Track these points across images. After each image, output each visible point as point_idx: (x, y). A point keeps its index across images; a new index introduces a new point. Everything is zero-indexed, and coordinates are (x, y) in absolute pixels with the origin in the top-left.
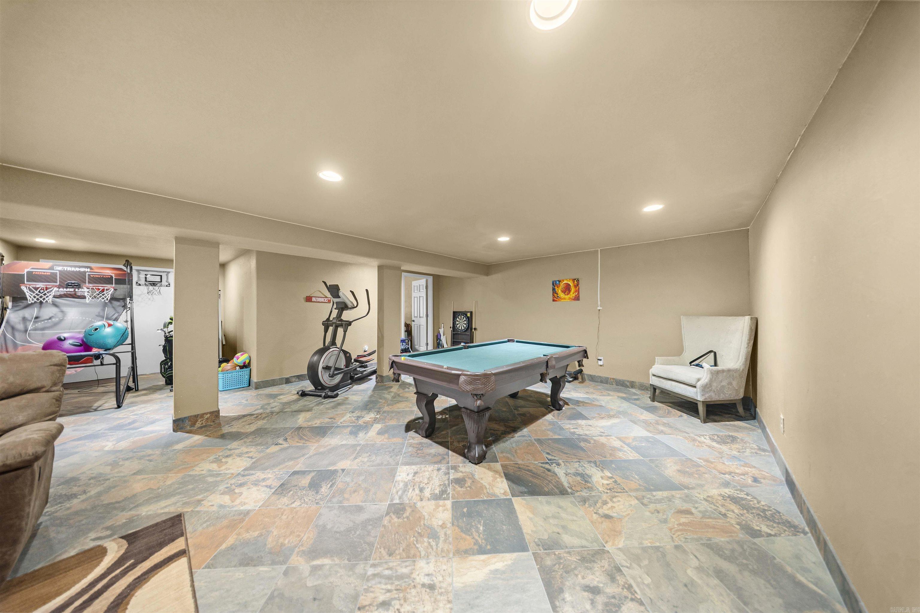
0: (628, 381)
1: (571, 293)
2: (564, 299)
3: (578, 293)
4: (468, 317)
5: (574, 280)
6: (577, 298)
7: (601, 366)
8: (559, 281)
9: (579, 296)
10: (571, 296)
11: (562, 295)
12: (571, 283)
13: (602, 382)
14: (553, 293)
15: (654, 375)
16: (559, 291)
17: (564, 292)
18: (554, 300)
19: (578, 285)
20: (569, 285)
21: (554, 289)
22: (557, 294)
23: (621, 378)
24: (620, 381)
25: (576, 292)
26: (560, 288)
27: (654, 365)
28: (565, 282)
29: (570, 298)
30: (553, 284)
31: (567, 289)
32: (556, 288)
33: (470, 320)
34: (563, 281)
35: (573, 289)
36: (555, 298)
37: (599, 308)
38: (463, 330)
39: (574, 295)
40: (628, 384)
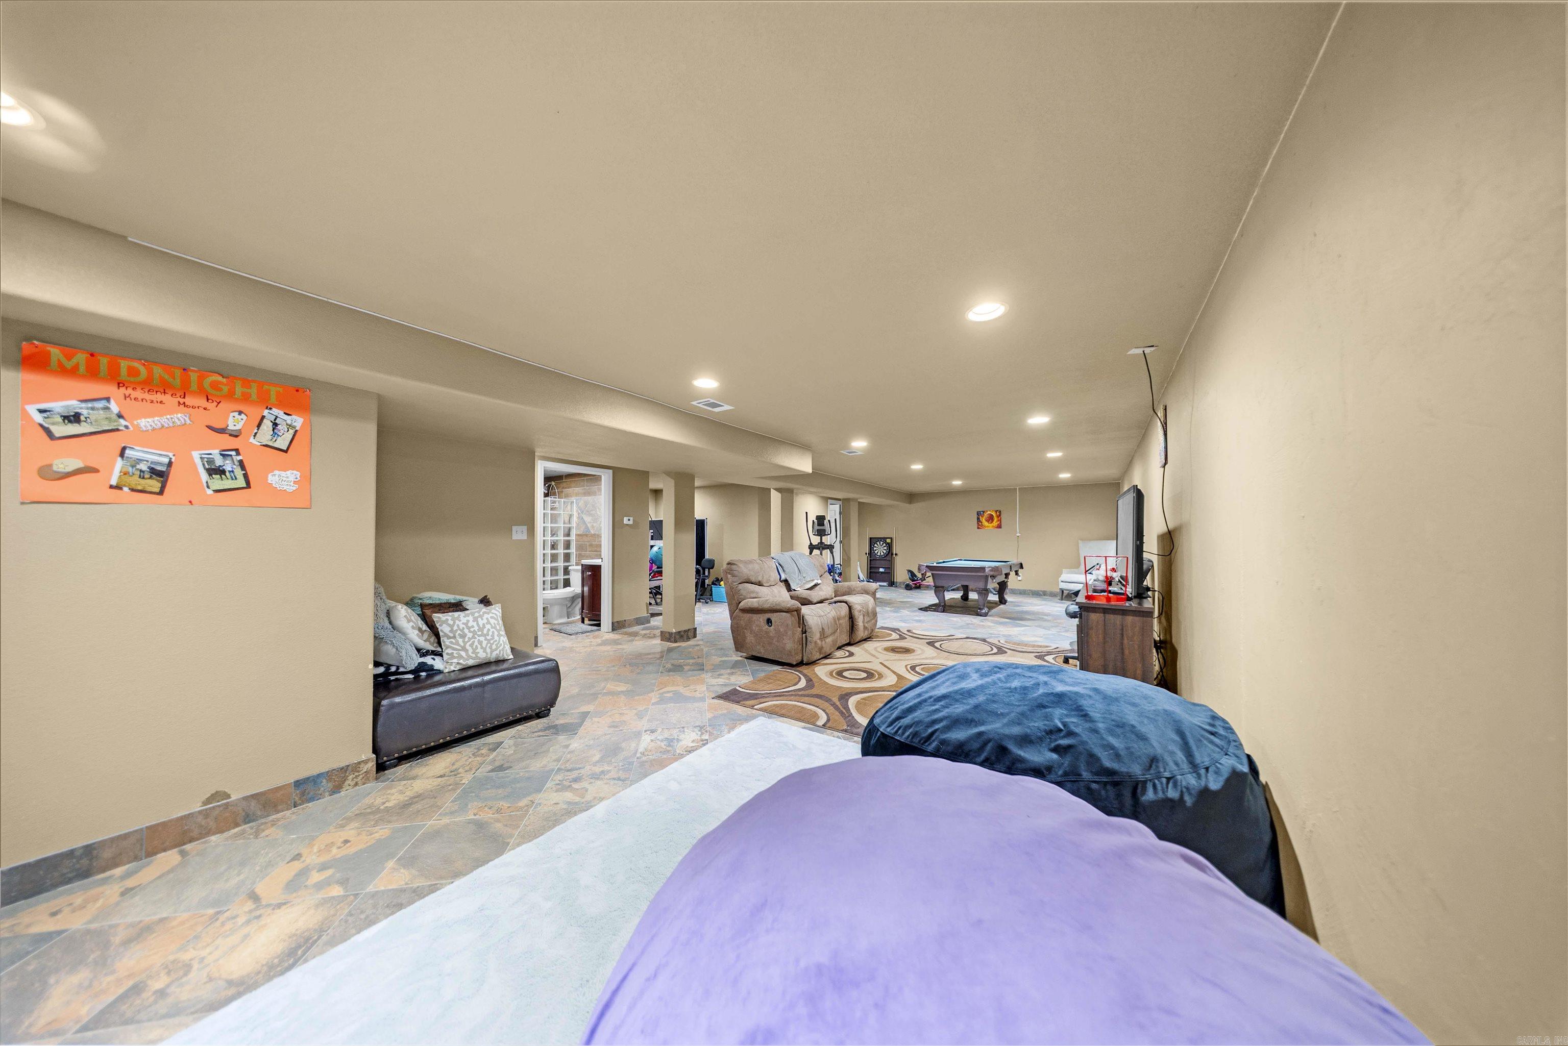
0: (1041, 591)
1: (994, 522)
2: (988, 527)
3: (1001, 522)
4: (888, 543)
5: (996, 511)
6: (999, 526)
7: (1020, 580)
8: (984, 512)
9: (1001, 525)
10: (994, 525)
11: (986, 524)
12: (994, 514)
13: (1020, 593)
14: (978, 521)
15: (1062, 582)
16: (983, 520)
17: (988, 521)
18: (978, 528)
19: (1000, 515)
20: (992, 515)
21: (978, 519)
22: (982, 523)
23: (1036, 590)
24: (1035, 591)
25: (998, 521)
26: (984, 517)
27: (1062, 574)
28: (989, 513)
29: (993, 527)
30: (978, 514)
31: (990, 519)
32: (980, 517)
33: (890, 546)
34: (987, 511)
35: (996, 519)
36: (980, 525)
37: (1018, 535)
38: (882, 556)
39: (997, 524)
40: (1041, 593)
